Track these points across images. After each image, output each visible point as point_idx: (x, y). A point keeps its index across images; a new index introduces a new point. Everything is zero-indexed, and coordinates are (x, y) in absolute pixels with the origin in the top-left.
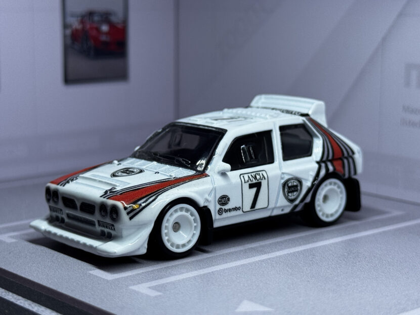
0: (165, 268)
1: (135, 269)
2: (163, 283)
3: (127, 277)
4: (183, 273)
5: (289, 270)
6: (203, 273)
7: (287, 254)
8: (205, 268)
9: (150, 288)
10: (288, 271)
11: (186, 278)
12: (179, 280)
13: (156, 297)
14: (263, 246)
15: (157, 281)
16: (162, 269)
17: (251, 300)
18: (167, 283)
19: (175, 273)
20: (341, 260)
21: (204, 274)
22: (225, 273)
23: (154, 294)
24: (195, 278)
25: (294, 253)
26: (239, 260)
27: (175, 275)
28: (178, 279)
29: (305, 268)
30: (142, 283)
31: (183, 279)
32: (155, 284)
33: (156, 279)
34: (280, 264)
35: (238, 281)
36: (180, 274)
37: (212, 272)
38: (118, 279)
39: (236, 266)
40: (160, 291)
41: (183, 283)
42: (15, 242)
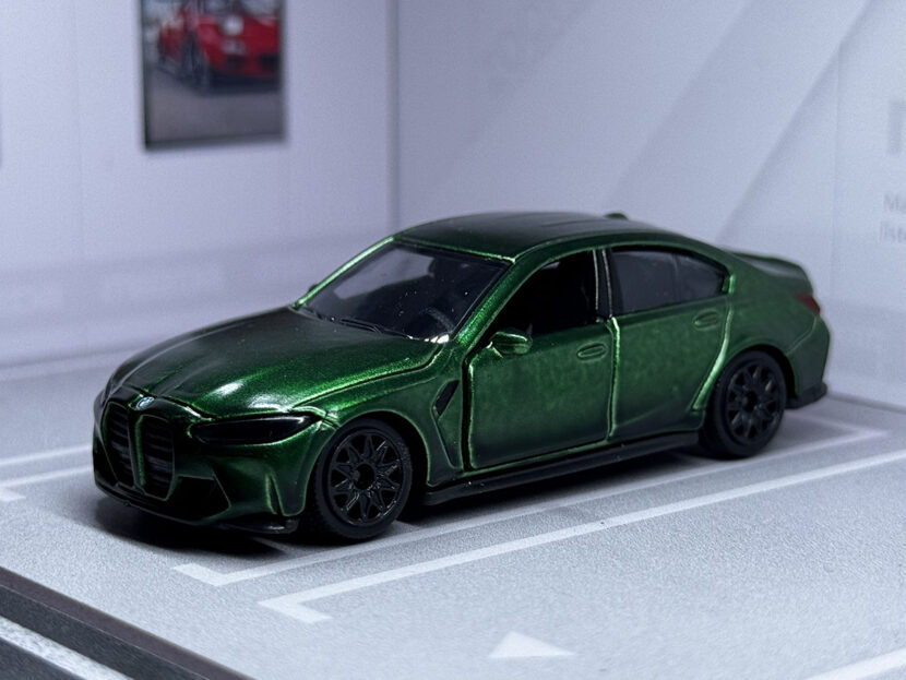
0: (344, 559)
2: (335, 593)
6: (426, 570)
8: (432, 559)
9: (304, 604)
10: (614, 565)
11: (389, 582)
12: (372, 588)
13: (316, 624)
15: (322, 588)
17: (526, 632)
18: (344, 594)
19: (364, 570)
20: (735, 541)
21: (428, 573)
22: (475, 571)
23: (311, 617)
28: (368, 584)
29: (653, 559)
36: (376, 572)
38: (236, 584)
39: (500, 556)
40: (326, 612)
41: (379, 592)
42: (19, 501)
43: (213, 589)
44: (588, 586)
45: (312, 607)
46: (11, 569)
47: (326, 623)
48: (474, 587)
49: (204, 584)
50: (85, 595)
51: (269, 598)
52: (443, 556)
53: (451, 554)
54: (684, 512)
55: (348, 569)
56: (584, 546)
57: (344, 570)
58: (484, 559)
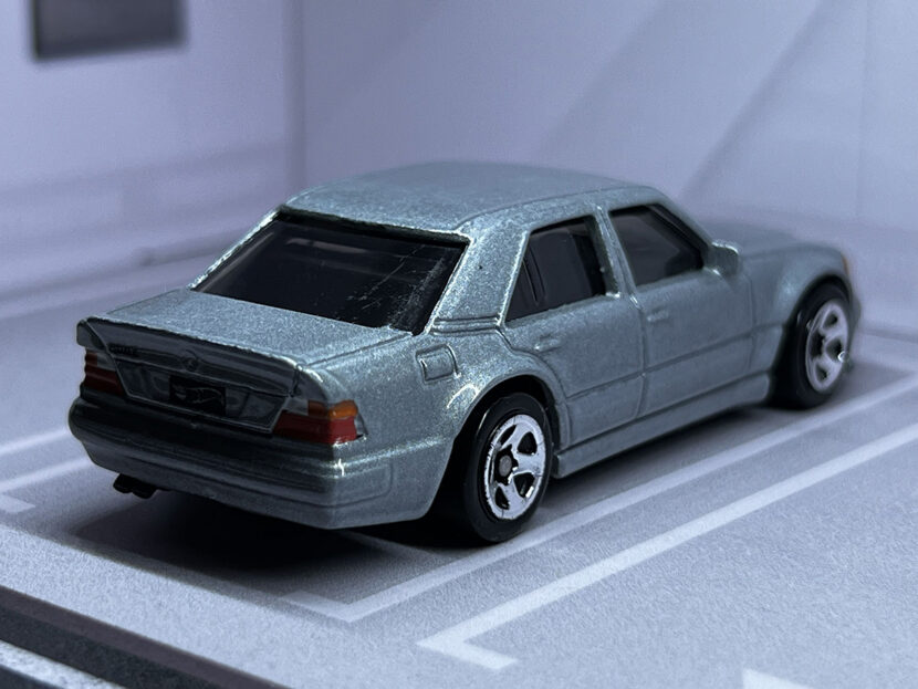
0: (474, 573)
1: (400, 582)
2: (497, 624)
3: (393, 609)
4: (532, 590)
5: (792, 561)
6: (582, 585)
7: (757, 511)
8: (578, 570)
9: (471, 642)
10: (792, 566)
11: (550, 605)
12: (534, 613)
13: (507, 672)
14: (680, 491)
15: (477, 619)
16: (468, 576)
17: (760, 667)
18: (509, 624)
19: (510, 589)
20: (901, 525)
21: (588, 588)
22: (639, 583)
23: (496, 662)
24: (569, 600)
25: (770, 506)
26: (649, 538)
27: (515, 597)
28: (529, 609)
29: (830, 555)
30: (443, 628)
31: (544, 610)
32: (481, 631)
33: (474, 614)
34: (759, 546)
35: (688, 606)
36: (526, 592)
37: (603, 580)
38: (372, 617)
39: (652, 559)
40: (505, 652)
41: (549, 621)
42: (30, 511)
43: (350, 627)
44: (785, 597)
45: (484, 646)
46: (81, 610)
47: (517, 668)
48: (654, 605)
49: (334, 620)
50: (199, 645)
51: (426, 637)
52: (588, 565)
53: (596, 561)
54: (814, 486)
55: (489, 587)
56: (739, 541)
57: (488, 591)
58: (639, 566)
